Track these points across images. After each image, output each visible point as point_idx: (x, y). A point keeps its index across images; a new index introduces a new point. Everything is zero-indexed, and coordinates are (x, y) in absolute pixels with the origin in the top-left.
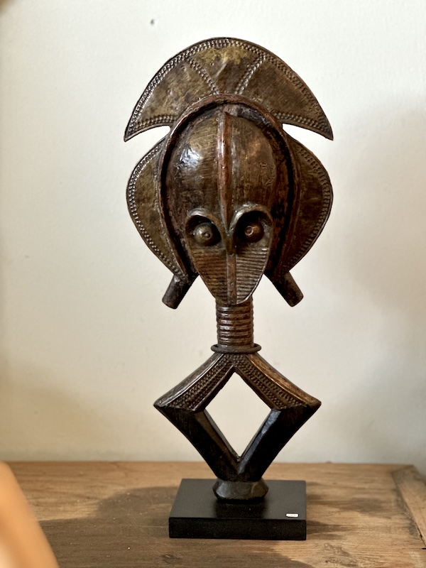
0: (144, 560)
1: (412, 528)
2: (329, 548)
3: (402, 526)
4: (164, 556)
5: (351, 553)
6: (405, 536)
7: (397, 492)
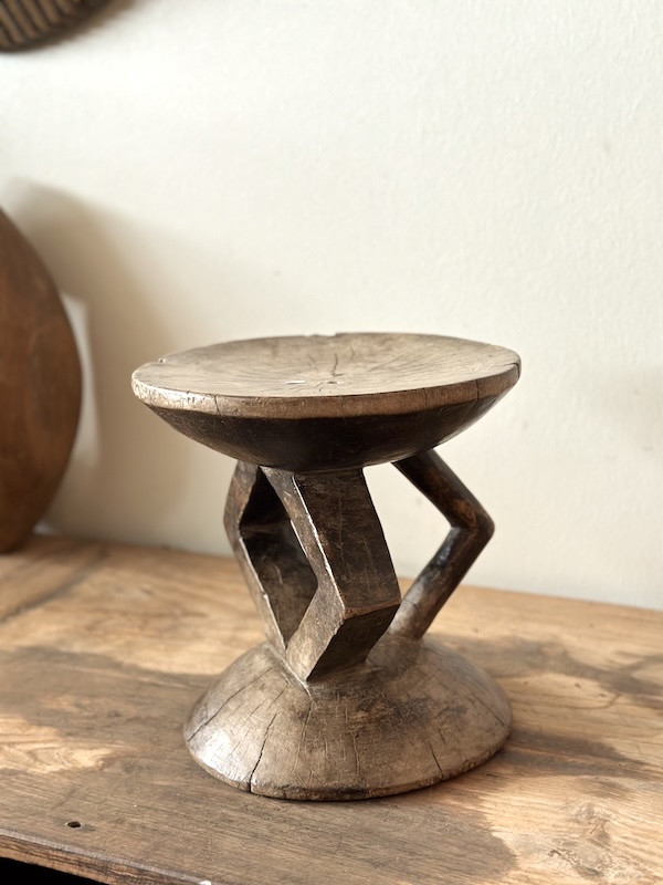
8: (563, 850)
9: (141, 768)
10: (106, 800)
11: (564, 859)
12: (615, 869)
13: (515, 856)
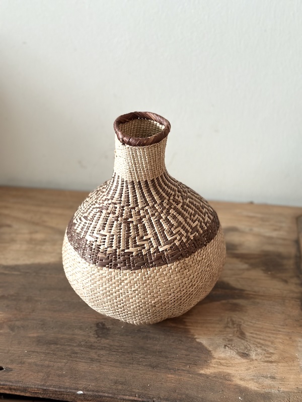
0: (81, 328)
2: (230, 325)
3: (295, 295)
4: (97, 325)
5: (247, 334)
6: (296, 312)
8: (229, 344)
9: (18, 327)
10: (9, 350)
11: (231, 349)
12: (253, 351)
13: (210, 351)
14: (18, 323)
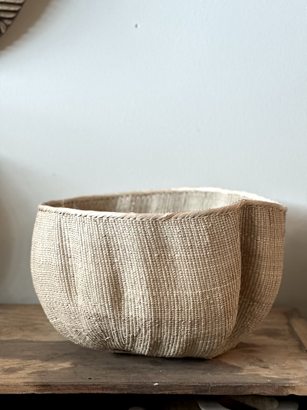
1: (301, 346)
2: (251, 357)
5: (264, 360)
7: (289, 324)
8: (253, 364)
11: (255, 366)
12: (271, 366)
13: (240, 367)
14: (88, 364)
